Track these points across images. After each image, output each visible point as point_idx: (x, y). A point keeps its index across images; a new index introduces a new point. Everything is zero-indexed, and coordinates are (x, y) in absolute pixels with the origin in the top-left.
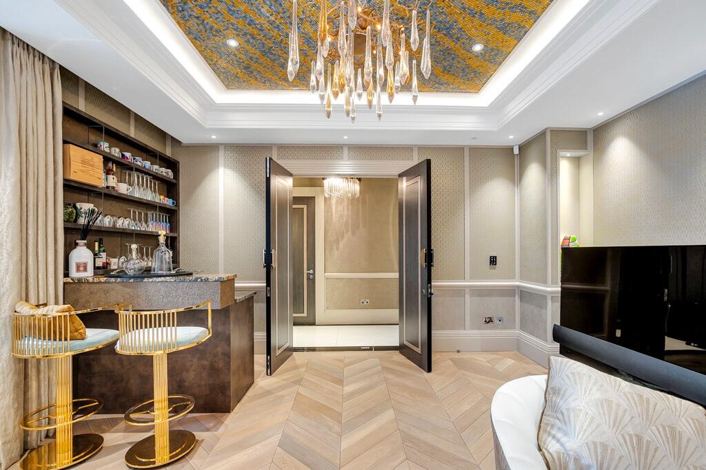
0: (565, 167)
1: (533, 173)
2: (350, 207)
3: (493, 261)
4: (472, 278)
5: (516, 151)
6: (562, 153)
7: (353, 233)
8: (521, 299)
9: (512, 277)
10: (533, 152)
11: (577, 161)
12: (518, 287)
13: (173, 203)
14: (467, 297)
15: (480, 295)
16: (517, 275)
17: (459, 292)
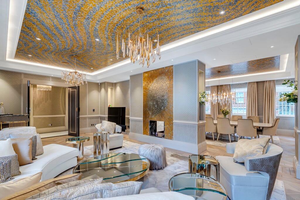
0: (109, 90)
1: (103, 90)
2: (44, 93)
3: (94, 110)
4: (89, 115)
5: (99, 84)
6: (108, 87)
7: (46, 102)
8: (100, 119)
9: (98, 114)
10: (103, 85)
11: (112, 89)
12: (99, 116)
14: (87, 119)
15: (90, 119)
16: (99, 114)
17: (85, 118)
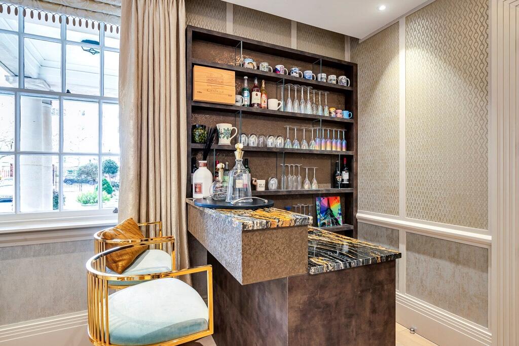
13: (350, 115)
